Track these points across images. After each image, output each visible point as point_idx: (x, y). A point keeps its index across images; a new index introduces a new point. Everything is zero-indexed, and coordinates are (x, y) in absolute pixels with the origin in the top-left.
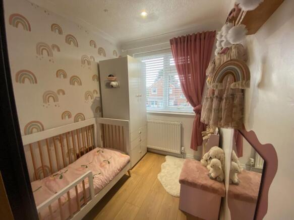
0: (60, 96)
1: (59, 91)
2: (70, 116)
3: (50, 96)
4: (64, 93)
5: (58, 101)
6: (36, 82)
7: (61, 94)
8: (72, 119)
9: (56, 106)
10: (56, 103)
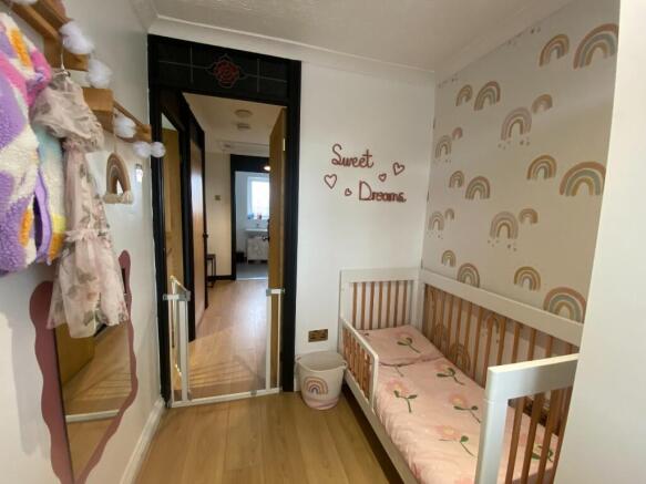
0: (525, 227)
1: (524, 214)
2: (534, 285)
3: (504, 224)
4: (535, 219)
5: (516, 236)
6: (488, 197)
7: (527, 220)
8: (541, 295)
9: (509, 246)
10: (511, 241)
